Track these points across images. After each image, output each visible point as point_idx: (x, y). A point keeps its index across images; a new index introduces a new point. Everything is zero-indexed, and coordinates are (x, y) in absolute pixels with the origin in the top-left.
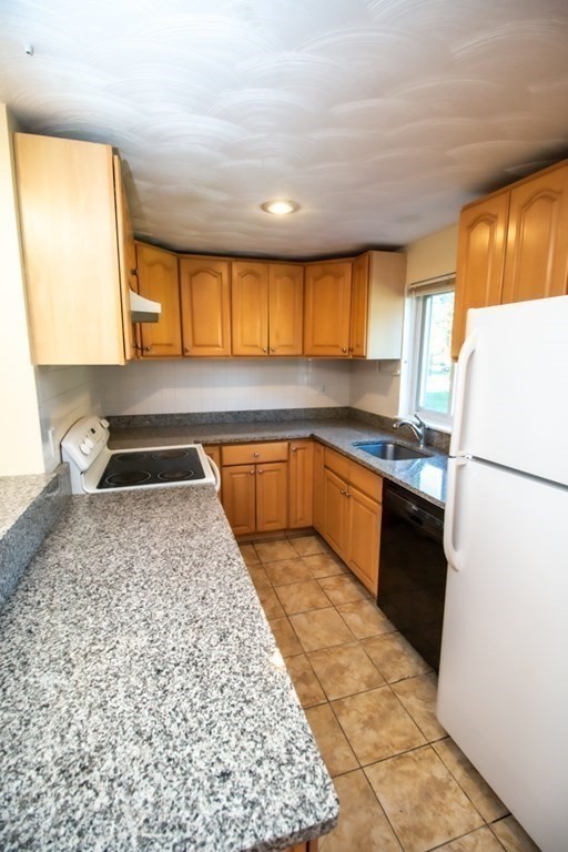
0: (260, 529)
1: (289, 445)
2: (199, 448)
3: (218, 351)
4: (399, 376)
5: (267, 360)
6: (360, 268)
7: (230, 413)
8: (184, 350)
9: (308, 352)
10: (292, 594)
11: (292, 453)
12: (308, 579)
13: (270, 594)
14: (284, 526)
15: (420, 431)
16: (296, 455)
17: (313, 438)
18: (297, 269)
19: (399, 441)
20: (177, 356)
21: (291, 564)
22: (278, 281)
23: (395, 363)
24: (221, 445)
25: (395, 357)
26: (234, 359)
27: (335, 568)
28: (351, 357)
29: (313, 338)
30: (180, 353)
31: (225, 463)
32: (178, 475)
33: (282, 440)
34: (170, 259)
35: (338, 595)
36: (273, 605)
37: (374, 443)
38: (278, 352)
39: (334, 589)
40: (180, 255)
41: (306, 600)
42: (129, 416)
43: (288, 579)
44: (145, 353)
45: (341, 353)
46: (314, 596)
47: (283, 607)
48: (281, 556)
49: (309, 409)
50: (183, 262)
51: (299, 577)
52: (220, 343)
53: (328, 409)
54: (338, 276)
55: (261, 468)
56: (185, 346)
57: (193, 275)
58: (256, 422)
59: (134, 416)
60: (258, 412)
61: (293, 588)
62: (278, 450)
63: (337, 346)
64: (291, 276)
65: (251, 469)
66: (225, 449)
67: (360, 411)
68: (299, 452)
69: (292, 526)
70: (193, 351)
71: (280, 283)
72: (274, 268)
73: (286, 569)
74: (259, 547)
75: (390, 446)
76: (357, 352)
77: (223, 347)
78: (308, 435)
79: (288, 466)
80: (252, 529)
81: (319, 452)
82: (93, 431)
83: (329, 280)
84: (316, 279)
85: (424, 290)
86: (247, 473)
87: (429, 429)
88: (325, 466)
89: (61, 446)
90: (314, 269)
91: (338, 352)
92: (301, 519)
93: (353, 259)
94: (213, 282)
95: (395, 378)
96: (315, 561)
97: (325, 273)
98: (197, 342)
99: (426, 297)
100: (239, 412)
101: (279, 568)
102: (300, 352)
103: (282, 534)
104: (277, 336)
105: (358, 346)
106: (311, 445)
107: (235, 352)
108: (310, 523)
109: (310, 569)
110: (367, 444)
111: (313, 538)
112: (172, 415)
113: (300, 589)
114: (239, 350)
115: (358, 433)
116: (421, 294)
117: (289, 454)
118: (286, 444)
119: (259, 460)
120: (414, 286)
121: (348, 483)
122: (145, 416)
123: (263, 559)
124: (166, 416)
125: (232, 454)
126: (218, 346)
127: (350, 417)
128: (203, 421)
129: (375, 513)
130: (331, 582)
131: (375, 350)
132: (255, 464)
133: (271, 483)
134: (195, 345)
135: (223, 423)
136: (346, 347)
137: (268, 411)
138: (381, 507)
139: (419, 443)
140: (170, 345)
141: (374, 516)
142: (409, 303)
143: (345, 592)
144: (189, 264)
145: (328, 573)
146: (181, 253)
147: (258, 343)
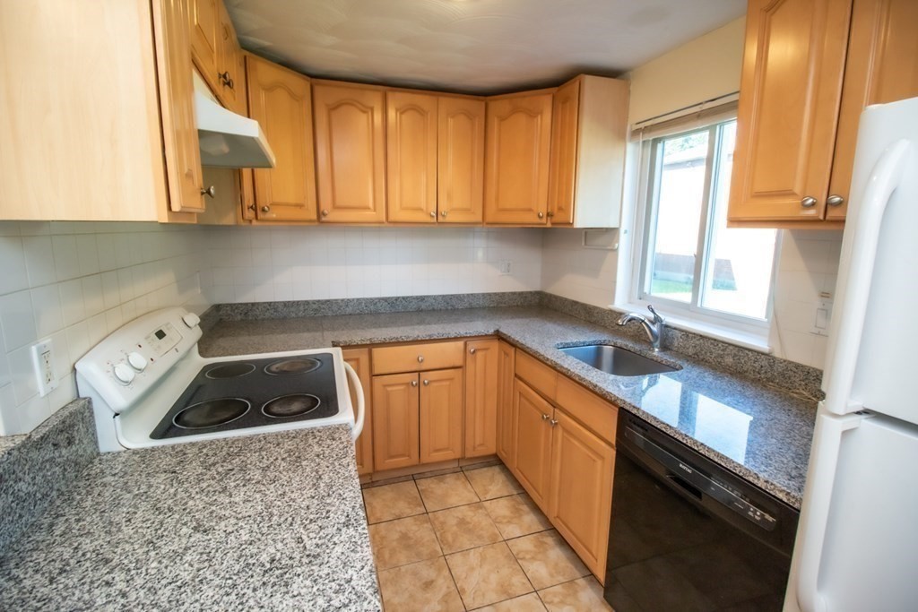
0: (425, 459)
1: (466, 344)
2: (337, 353)
3: (368, 215)
4: (616, 250)
5: (435, 227)
6: (566, 100)
7: (385, 299)
8: (320, 214)
9: (490, 218)
10: (472, 569)
11: (469, 357)
12: (494, 542)
13: (439, 570)
14: (458, 456)
15: (655, 328)
16: (475, 360)
17: (499, 336)
18: (476, 106)
19: (620, 342)
20: (311, 221)
21: (468, 513)
22: (451, 121)
23: (611, 232)
24: (372, 346)
25: (612, 225)
26: (391, 226)
27: (530, 519)
28: (549, 225)
29: (497, 199)
30: (315, 217)
31: (376, 371)
32: (296, 407)
33: (456, 339)
34: (299, 85)
35: (539, 570)
36: (444, 590)
37: (584, 344)
38: (450, 218)
39: (533, 558)
40: (314, 80)
41: (494, 578)
42: (246, 304)
43: (465, 541)
44: (261, 215)
45: (538, 221)
46: (505, 571)
47: (460, 592)
48: (453, 500)
49: (489, 294)
50: (318, 90)
51: (480, 537)
52: (371, 205)
53: (514, 293)
54: (533, 114)
55: (426, 377)
56: (322, 208)
57: (333, 108)
58: (419, 311)
59: (253, 304)
60: (422, 299)
61: (473, 557)
62: (451, 351)
63: (530, 210)
64: (470, 116)
65: (413, 378)
66: (376, 351)
67: (556, 297)
68: (479, 354)
69: (468, 455)
70: (333, 216)
71: (452, 123)
72: (446, 102)
73: (462, 522)
74: (424, 484)
75: (608, 350)
76: (559, 218)
77: (375, 210)
78: (491, 331)
79: (464, 374)
80: (415, 460)
81: (506, 354)
82: (160, 335)
83: (521, 119)
84: (502, 119)
85: (653, 132)
86: (407, 384)
87: (666, 326)
88: (516, 375)
89: (74, 370)
90: (500, 105)
91: (530, 219)
92: (481, 445)
93: (554, 90)
94: (362, 119)
95: (610, 255)
96: (502, 508)
97: (515, 110)
98: (339, 202)
99: (656, 141)
100: (397, 299)
101: (451, 520)
102: (480, 219)
103: (456, 465)
104: (449, 197)
105: (560, 209)
106: (495, 345)
107: (392, 218)
108: (492, 450)
109: (496, 521)
110: (575, 345)
111: (497, 469)
112: (307, 303)
113: (483, 559)
114: (397, 214)
115: (559, 328)
116: (650, 137)
117: (465, 360)
118: (460, 344)
119: (424, 367)
120: (642, 126)
121: (555, 405)
122: (270, 304)
123: (430, 506)
124: (297, 303)
125: (386, 359)
126: (367, 208)
127: (543, 306)
128: (349, 310)
129: (602, 458)
130: (526, 545)
131: (585, 215)
132: (419, 372)
133: (440, 396)
134: (336, 207)
135: (376, 314)
136: (543, 212)
137: (435, 298)
138: (614, 453)
139: (651, 344)
140: (300, 206)
141: (599, 462)
142: (632, 150)
143: (548, 565)
144: (326, 94)
145: (521, 528)
146: (316, 77)
147: (423, 206)
